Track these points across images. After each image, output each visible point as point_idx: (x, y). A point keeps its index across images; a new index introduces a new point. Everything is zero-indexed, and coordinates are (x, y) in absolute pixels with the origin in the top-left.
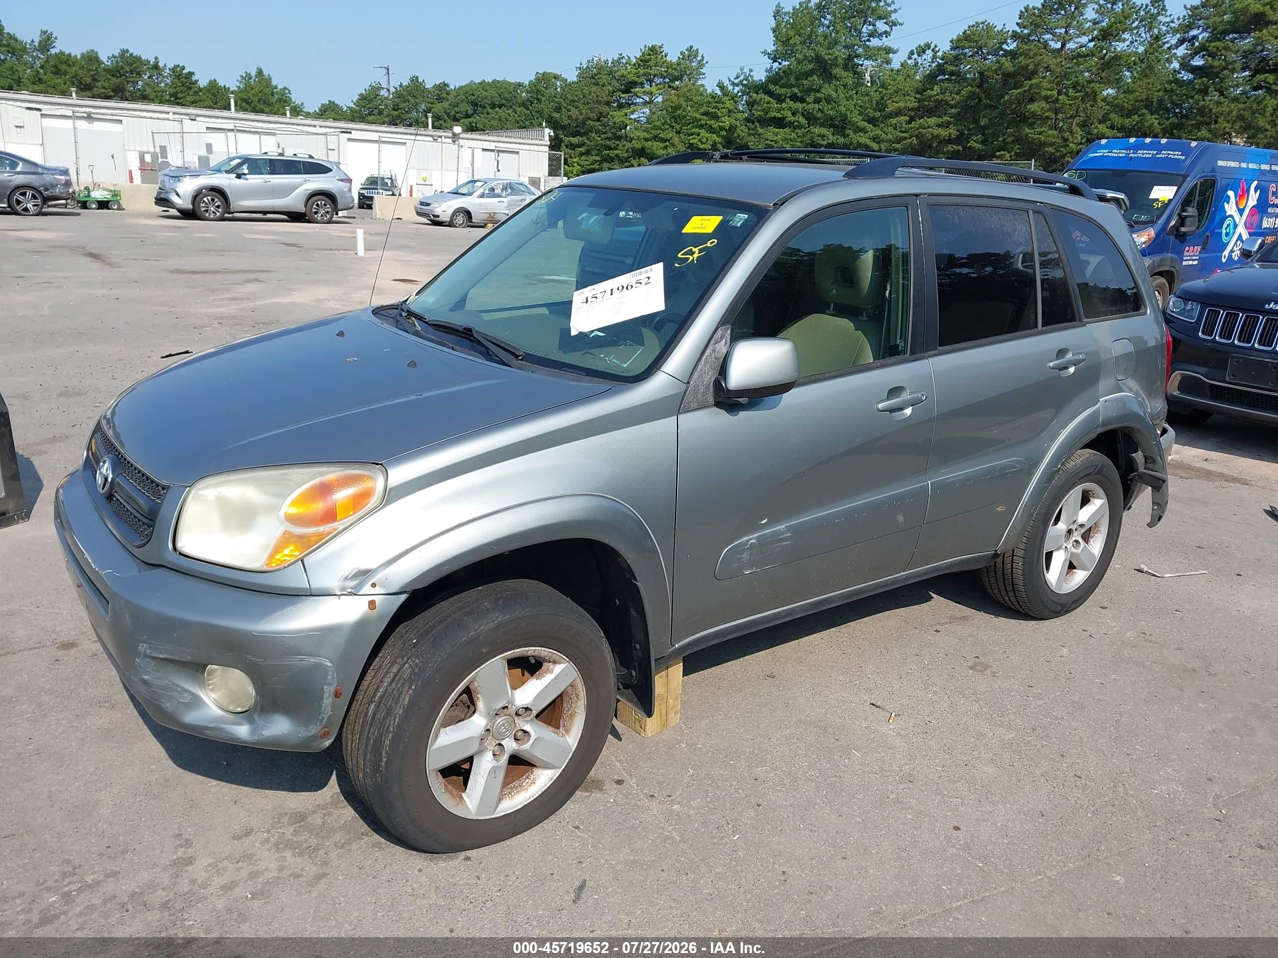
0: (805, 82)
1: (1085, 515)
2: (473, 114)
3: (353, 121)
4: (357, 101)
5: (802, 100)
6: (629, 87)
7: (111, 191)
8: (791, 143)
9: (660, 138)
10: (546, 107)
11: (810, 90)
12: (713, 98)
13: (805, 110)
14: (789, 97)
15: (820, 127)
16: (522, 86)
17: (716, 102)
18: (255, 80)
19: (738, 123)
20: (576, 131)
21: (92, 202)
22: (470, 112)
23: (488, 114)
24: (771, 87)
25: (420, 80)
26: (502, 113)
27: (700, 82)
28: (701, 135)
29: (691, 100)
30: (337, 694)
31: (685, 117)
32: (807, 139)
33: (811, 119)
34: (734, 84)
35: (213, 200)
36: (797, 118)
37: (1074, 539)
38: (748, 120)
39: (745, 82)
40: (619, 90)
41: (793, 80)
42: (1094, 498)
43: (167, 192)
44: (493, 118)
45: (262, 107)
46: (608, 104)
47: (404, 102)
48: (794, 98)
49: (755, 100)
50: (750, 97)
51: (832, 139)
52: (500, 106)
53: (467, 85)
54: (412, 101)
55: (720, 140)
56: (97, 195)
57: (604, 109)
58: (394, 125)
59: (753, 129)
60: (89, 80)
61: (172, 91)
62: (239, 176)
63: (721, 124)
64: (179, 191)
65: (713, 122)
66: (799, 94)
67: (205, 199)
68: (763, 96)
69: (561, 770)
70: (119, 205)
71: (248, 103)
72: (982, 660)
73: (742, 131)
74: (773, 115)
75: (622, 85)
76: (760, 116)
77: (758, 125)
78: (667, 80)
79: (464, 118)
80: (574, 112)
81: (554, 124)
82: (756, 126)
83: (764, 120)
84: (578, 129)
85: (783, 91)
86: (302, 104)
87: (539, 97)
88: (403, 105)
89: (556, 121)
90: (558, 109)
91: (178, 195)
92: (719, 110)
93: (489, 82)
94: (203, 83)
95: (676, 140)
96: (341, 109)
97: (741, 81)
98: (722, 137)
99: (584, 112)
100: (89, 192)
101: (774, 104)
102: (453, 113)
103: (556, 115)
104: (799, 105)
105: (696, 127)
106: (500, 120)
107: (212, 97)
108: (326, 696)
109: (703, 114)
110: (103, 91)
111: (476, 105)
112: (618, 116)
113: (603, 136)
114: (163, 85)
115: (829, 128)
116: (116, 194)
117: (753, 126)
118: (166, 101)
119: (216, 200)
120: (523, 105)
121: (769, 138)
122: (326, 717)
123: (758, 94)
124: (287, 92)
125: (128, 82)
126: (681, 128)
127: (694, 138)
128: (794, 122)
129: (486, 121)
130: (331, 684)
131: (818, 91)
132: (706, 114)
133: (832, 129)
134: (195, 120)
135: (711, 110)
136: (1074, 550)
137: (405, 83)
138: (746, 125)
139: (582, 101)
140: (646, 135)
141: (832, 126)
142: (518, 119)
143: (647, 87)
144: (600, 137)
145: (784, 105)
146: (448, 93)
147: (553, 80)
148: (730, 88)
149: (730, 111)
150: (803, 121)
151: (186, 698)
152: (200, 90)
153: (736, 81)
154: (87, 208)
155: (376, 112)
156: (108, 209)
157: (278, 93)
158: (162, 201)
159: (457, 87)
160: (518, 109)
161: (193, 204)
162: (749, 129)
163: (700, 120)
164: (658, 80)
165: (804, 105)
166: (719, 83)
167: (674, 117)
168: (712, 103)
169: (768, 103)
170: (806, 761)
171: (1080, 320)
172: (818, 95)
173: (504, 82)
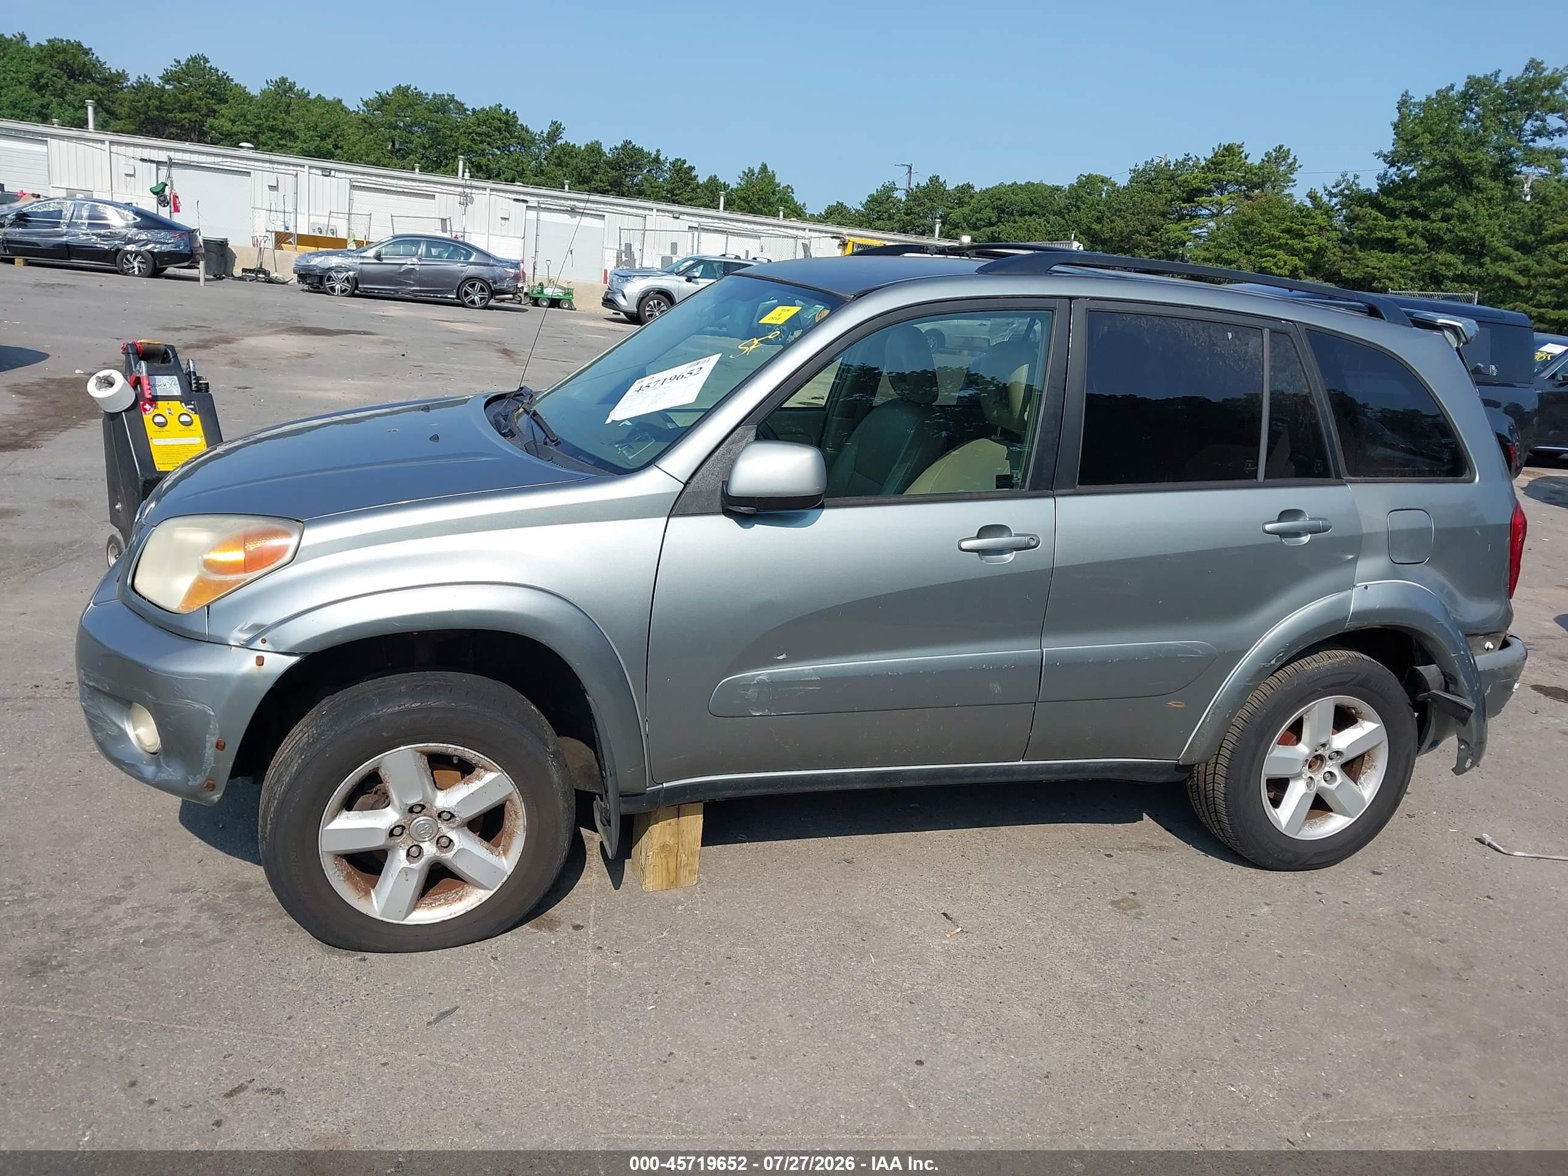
0: (1431, 193)
1: (1345, 740)
2: (998, 222)
3: (860, 226)
4: (866, 203)
5: (1425, 217)
6: (1192, 195)
7: (564, 289)
8: (1402, 272)
9: (1223, 259)
10: (1085, 216)
11: (1438, 204)
12: (1300, 210)
13: (1428, 231)
14: (1406, 213)
15: (1447, 252)
16: (1060, 190)
17: (1304, 217)
18: (757, 177)
19: (1329, 244)
20: (1120, 246)
21: (544, 300)
22: (994, 219)
23: (1015, 222)
24: (1383, 199)
25: (941, 180)
26: (1032, 222)
27: (1287, 192)
28: (1278, 257)
29: (1271, 213)
30: (220, 746)
31: (1259, 234)
32: (1425, 268)
33: (1435, 242)
34: (1331, 195)
35: (659, 304)
36: (1413, 240)
37: (1327, 769)
38: (1344, 240)
39: (1347, 192)
40: (1179, 199)
41: (1414, 191)
42: (1363, 719)
43: (614, 293)
44: (1020, 228)
45: (760, 206)
46: (1164, 215)
47: (919, 205)
48: (1413, 214)
49: (1357, 215)
50: (1351, 211)
51: (1461, 268)
52: (1031, 214)
53: (996, 188)
54: (929, 205)
55: (1303, 264)
56: (549, 292)
57: (1158, 220)
58: (904, 232)
59: (1350, 253)
60: (588, 173)
61: (669, 187)
62: (689, 280)
63: (1307, 244)
64: (626, 291)
65: (1296, 241)
66: (1422, 209)
67: (651, 303)
68: (1369, 210)
69: (492, 893)
70: (571, 304)
71: (748, 203)
72: (1138, 897)
73: (1334, 255)
74: (1379, 234)
75: (1183, 192)
76: (1362, 235)
77: (1357, 247)
78: (1244, 188)
79: (985, 226)
80: (1119, 223)
81: (1093, 237)
82: (1354, 249)
83: (1368, 241)
84: (1122, 244)
85: (1398, 204)
86: (804, 205)
87: (1079, 203)
88: (917, 209)
89: (1096, 234)
90: (1099, 220)
91: (624, 296)
92: (1306, 226)
93: (1021, 185)
94: (702, 179)
95: (1243, 262)
96: (849, 211)
97: (1342, 191)
98: (1307, 261)
99: (1131, 223)
100: (542, 289)
101: (1384, 221)
102: (974, 219)
103: (1096, 227)
104: (1419, 223)
105: (1272, 247)
106: (1028, 230)
107: (710, 195)
108: (208, 745)
109: (1283, 232)
110: (600, 184)
111: (1003, 212)
112: (1174, 230)
113: (1152, 254)
114: (661, 180)
115: (1460, 255)
116: (569, 292)
117: (1350, 249)
118: (662, 197)
119: (662, 304)
120: (1059, 213)
121: (1370, 264)
122: (209, 768)
123: (1362, 207)
124: (790, 190)
125: (627, 176)
126: (1252, 248)
127: (1268, 261)
128: (1409, 245)
129: (1012, 231)
130: (213, 734)
131: (1449, 205)
132: (1288, 231)
133: (1463, 257)
134: (678, 218)
135: (1296, 226)
136: (1323, 784)
137: (923, 184)
138: (1340, 247)
139: (1131, 211)
140: (1208, 255)
141: (1465, 252)
142: (1050, 229)
143: (1217, 196)
144: (1147, 254)
145: (1397, 223)
146: (971, 197)
147: (1100, 184)
148: (1326, 199)
149: (1321, 228)
150: (1421, 243)
151: (114, 732)
152: (698, 186)
153: (1334, 191)
154: (538, 306)
155: (885, 216)
156: (559, 307)
157: (779, 192)
158: (608, 302)
159: (984, 189)
160: (1052, 218)
161: (638, 308)
162: (1344, 252)
163: (1279, 238)
164: (1231, 188)
165: (1426, 223)
166: (1311, 192)
167: (1245, 234)
168: (1297, 217)
169: (1375, 219)
170: (805, 953)
171: (1338, 476)
172: (1448, 211)
173: (1041, 185)
